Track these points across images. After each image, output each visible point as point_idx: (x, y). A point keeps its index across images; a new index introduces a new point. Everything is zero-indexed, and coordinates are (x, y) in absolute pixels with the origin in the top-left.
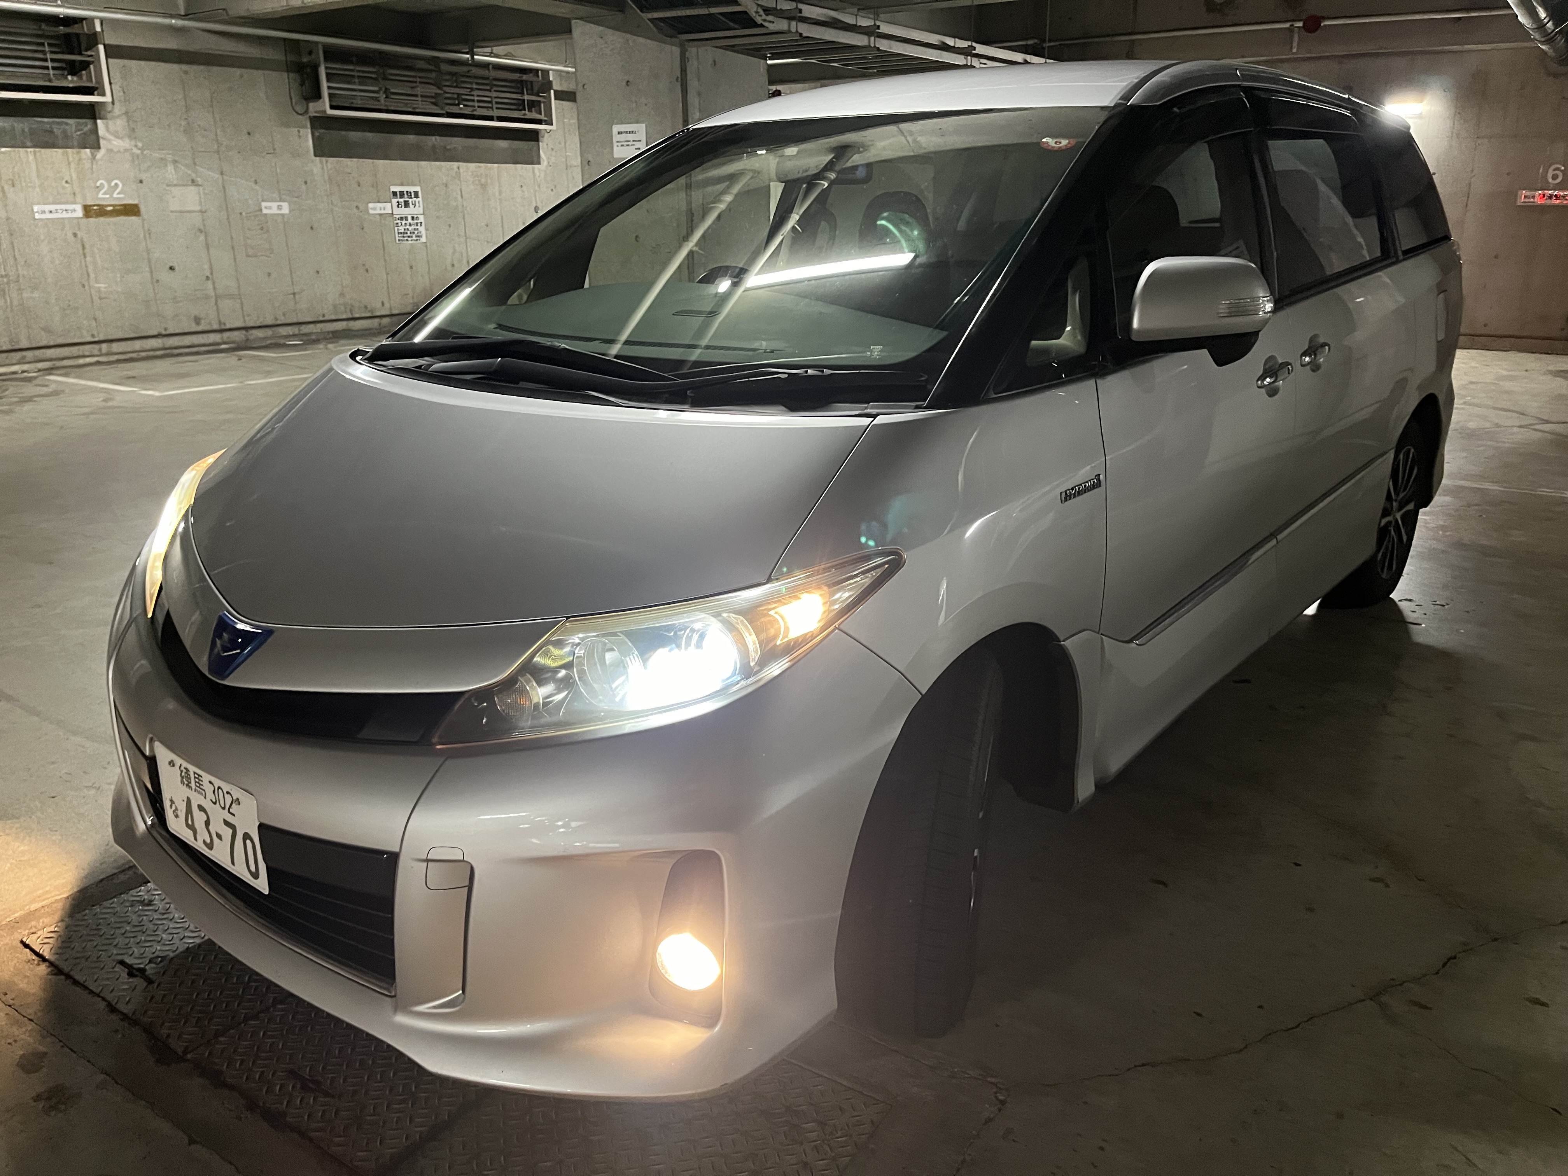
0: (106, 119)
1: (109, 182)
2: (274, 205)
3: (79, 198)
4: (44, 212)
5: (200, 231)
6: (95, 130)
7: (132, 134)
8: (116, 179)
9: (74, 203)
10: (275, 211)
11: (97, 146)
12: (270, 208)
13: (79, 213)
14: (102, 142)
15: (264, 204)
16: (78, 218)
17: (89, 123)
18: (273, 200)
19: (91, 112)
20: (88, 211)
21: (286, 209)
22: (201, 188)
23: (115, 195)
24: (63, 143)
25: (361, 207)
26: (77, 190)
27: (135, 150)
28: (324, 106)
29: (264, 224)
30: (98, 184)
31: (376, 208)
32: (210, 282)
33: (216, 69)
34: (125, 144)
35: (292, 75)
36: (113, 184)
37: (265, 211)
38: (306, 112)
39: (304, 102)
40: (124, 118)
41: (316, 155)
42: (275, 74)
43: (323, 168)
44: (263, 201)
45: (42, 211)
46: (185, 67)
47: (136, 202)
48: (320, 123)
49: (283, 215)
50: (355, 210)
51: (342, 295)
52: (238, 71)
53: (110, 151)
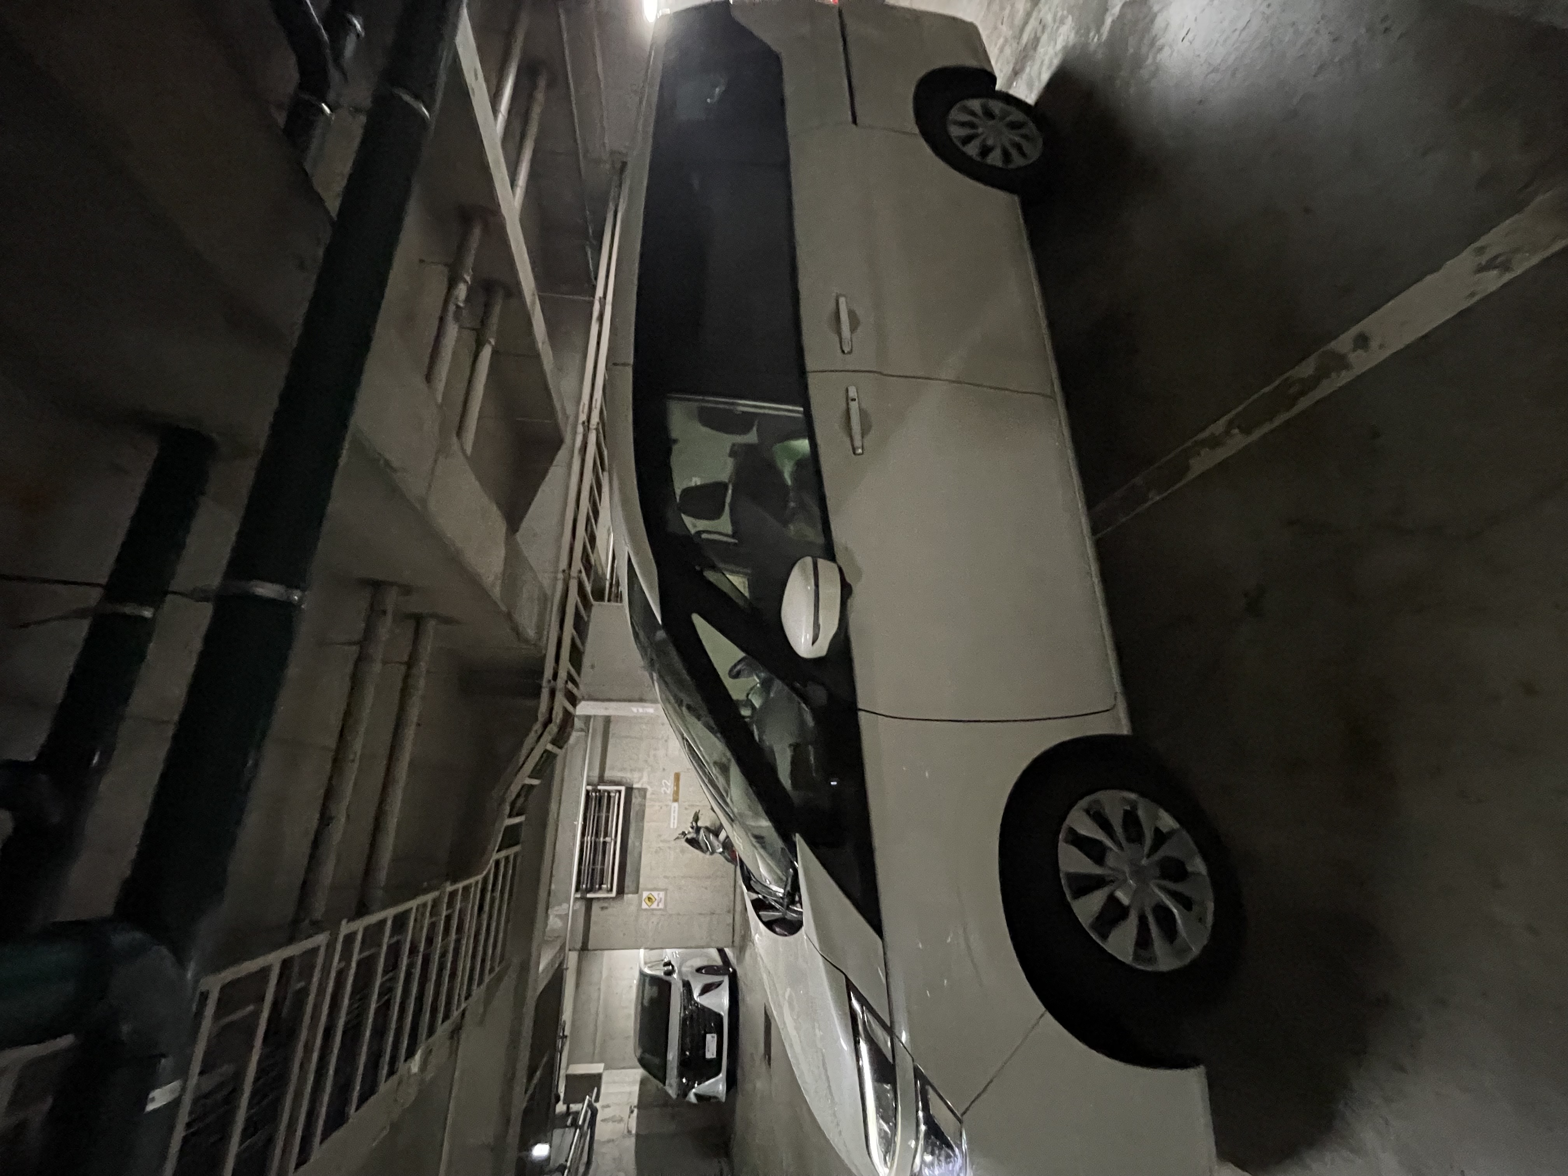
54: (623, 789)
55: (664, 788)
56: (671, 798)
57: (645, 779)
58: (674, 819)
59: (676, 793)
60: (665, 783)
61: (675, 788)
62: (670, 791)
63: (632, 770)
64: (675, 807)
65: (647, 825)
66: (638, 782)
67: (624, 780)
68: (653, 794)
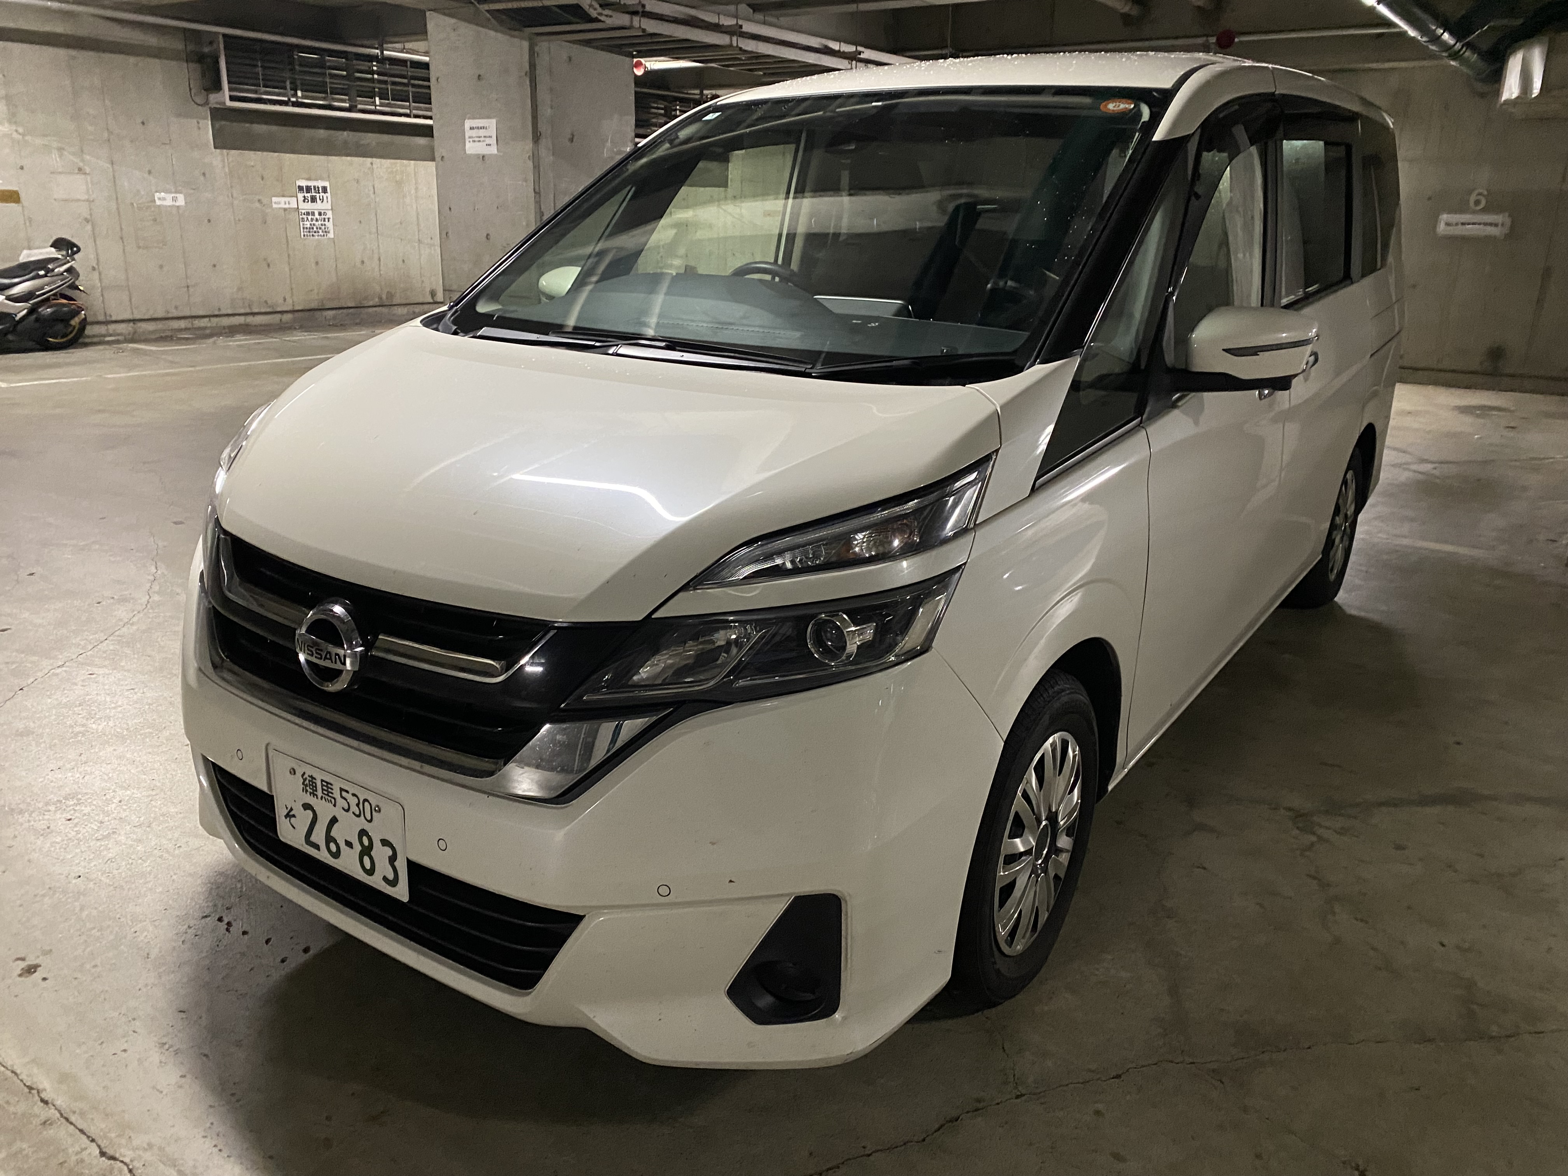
2: (169, 197)
5: (87, 220)
10: (169, 202)
12: (164, 199)
15: (157, 195)
18: (167, 191)
21: (181, 201)
22: (89, 178)
25: (265, 201)
27: (16, 136)
28: (225, 97)
29: (158, 215)
31: (280, 203)
32: (96, 273)
33: (107, 56)
34: (4, 128)
35: (191, 65)
37: (158, 203)
38: (207, 103)
39: (205, 93)
40: (3, 102)
41: (215, 148)
42: (173, 63)
43: (223, 161)
44: (157, 192)
46: (74, 53)
47: (15, 189)
48: (219, 114)
49: (178, 207)
50: (257, 205)
51: (240, 289)
52: (132, 60)
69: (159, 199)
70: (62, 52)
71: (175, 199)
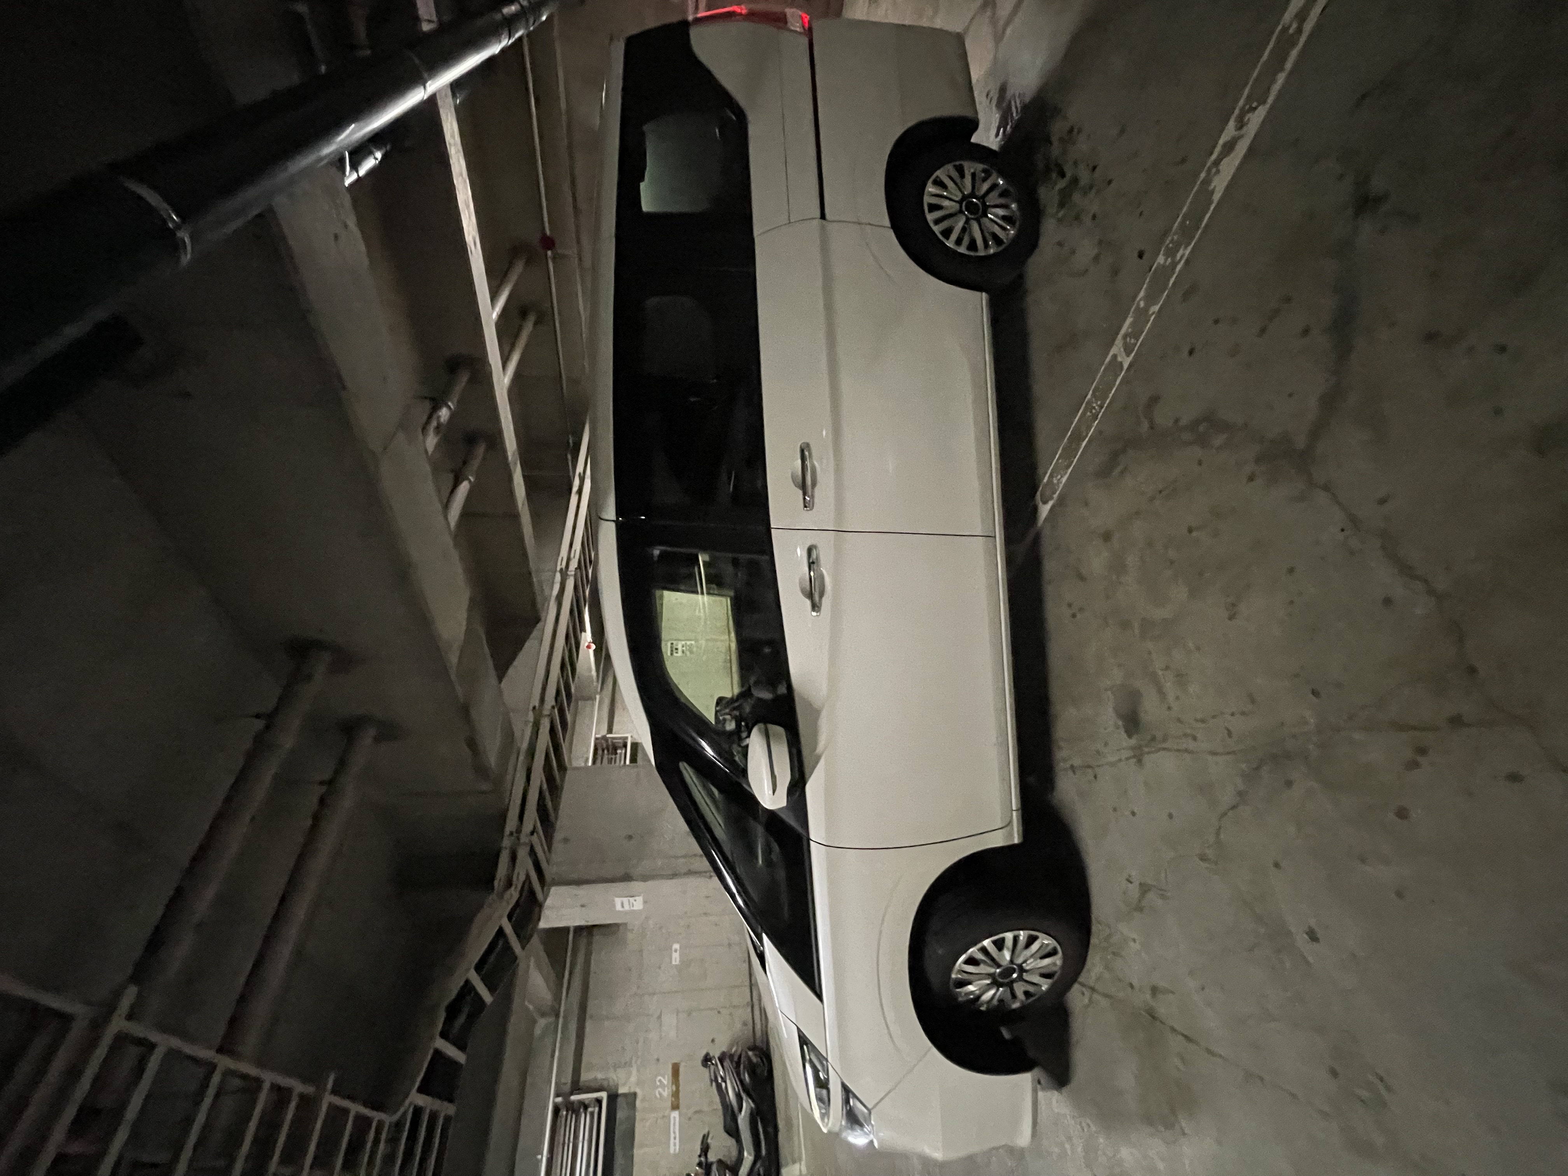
0: (618, 1084)
1: (657, 1087)
2: (674, 954)
3: (666, 1113)
4: (675, 1145)
5: (689, 1014)
6: (625, 1095)
7: (628, 1064)
8: (655, 1081)
9: (669, 1117)
10: (678, 955)
11: (635, 1095)
12: (676, 959)
13: (675, 1114)
14: (632, 1090)
15: (673, 961)
16: (680, 1115)
17: (619, 1099)
18: (671, 956)
19: (613, 1098)
20: (675, 1107)
21: (676, 946)
22: (663, 1011)
23: (666, 1082)
24: (631, 1121)
26: (661, 1115)
27: (639, 1062)
29: (686, 964)
30: (658, 1096)
32: (723, 1011)
33: (590, 996)
34: (634, 1070)
35: (594, 934)
36: (658, 1084)
37: (678, 963)
40: (619, 1070)
42: (595, 946)
44: (671, 962)
45: (674, 1146)
46: (587, 1017)
47: (670, 1066)
49: (680, 948)
52: (592, 975)
53: (639, 1083)
54: (604, 1095)
55: (660, 1090)
56: (669, 1105)
57: (633, 1079)
58: (675, 1138)
59: (676, 1094)
60: (660, 1081)
61: (674, 1088)
62: (666, 1093)
63: (616, 1067)
64: (674, 1118)
65: (638, 1152)
66: (624, 1084)
67: (605, 1084)
68: (643, 1100)
69: (676, 961)
70: (589, 1026)
71: (676, 951)
